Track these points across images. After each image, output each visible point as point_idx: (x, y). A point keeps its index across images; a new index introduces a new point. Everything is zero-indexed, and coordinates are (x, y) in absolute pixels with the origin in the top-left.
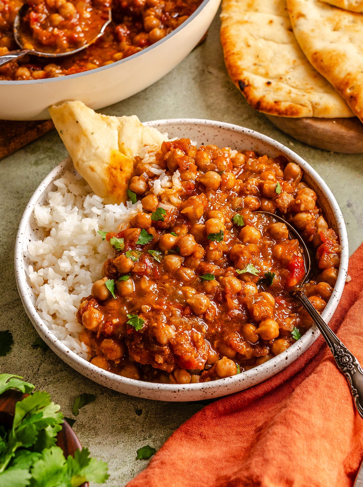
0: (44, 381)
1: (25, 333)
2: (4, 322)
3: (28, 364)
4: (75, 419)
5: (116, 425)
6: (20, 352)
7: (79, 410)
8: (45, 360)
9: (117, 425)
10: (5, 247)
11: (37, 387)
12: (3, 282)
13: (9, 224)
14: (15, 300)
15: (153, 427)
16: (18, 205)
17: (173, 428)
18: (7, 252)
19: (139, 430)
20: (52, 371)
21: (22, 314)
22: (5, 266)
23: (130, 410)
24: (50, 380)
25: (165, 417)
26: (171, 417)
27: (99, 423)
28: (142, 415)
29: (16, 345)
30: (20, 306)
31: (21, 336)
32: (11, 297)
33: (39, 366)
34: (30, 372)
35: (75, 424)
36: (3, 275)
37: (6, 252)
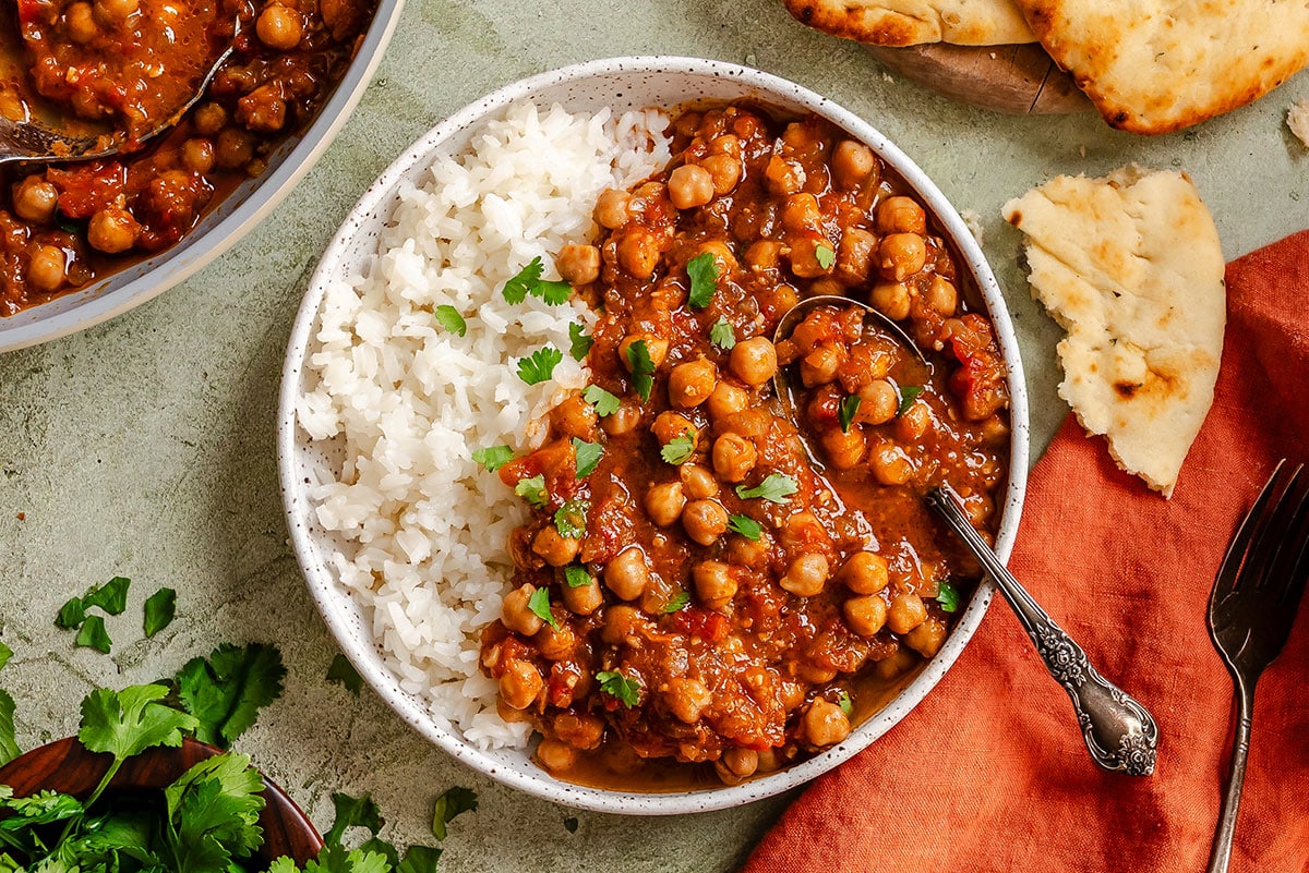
0: (365, 761)
1: (308, 645)
2: (258, 620)
3: (325, 721)
4: (441, 848)
5: (527, 857)
6: (303, 694)
7: (446, 825)
8: (361, 709)
9: (530, 856)
10: (230, 416)
11: (352, 776)
12: (238, 513)
13: (229, 349)
14: (275, 561)
15: (603, 856)
16: (244, 294)
17: (644, 856)
18: (236, 429)
19: (575, 865)
20: (379, 737)
21: (295, 596)
22: (238, 470)
23: (553, 820)
24: (377, 757)
25: (626, 831)
26: (638, 832)
27: (492, 854)
28: (579, 832)
29: (292, 675)
30: (287, 576)
31: (300, 653)
32: (263, 553)
33: (350, 726)
34: (331, 740)
35: (441, 858)
36: (236, 494)
37: (233, 431)
